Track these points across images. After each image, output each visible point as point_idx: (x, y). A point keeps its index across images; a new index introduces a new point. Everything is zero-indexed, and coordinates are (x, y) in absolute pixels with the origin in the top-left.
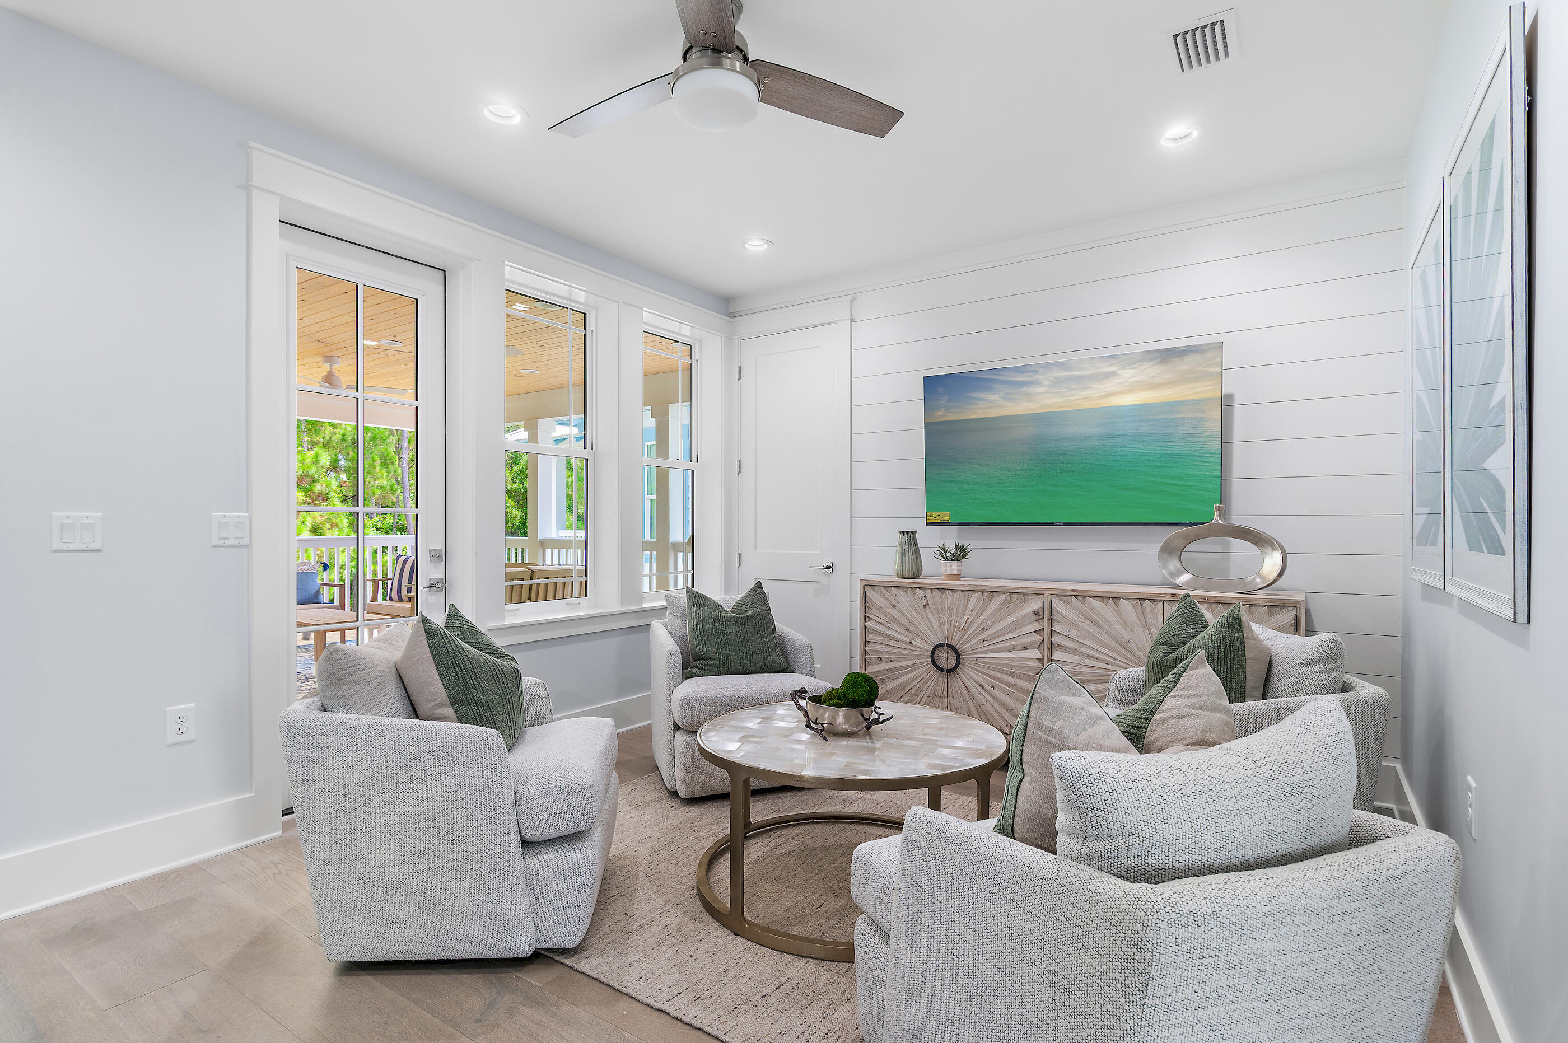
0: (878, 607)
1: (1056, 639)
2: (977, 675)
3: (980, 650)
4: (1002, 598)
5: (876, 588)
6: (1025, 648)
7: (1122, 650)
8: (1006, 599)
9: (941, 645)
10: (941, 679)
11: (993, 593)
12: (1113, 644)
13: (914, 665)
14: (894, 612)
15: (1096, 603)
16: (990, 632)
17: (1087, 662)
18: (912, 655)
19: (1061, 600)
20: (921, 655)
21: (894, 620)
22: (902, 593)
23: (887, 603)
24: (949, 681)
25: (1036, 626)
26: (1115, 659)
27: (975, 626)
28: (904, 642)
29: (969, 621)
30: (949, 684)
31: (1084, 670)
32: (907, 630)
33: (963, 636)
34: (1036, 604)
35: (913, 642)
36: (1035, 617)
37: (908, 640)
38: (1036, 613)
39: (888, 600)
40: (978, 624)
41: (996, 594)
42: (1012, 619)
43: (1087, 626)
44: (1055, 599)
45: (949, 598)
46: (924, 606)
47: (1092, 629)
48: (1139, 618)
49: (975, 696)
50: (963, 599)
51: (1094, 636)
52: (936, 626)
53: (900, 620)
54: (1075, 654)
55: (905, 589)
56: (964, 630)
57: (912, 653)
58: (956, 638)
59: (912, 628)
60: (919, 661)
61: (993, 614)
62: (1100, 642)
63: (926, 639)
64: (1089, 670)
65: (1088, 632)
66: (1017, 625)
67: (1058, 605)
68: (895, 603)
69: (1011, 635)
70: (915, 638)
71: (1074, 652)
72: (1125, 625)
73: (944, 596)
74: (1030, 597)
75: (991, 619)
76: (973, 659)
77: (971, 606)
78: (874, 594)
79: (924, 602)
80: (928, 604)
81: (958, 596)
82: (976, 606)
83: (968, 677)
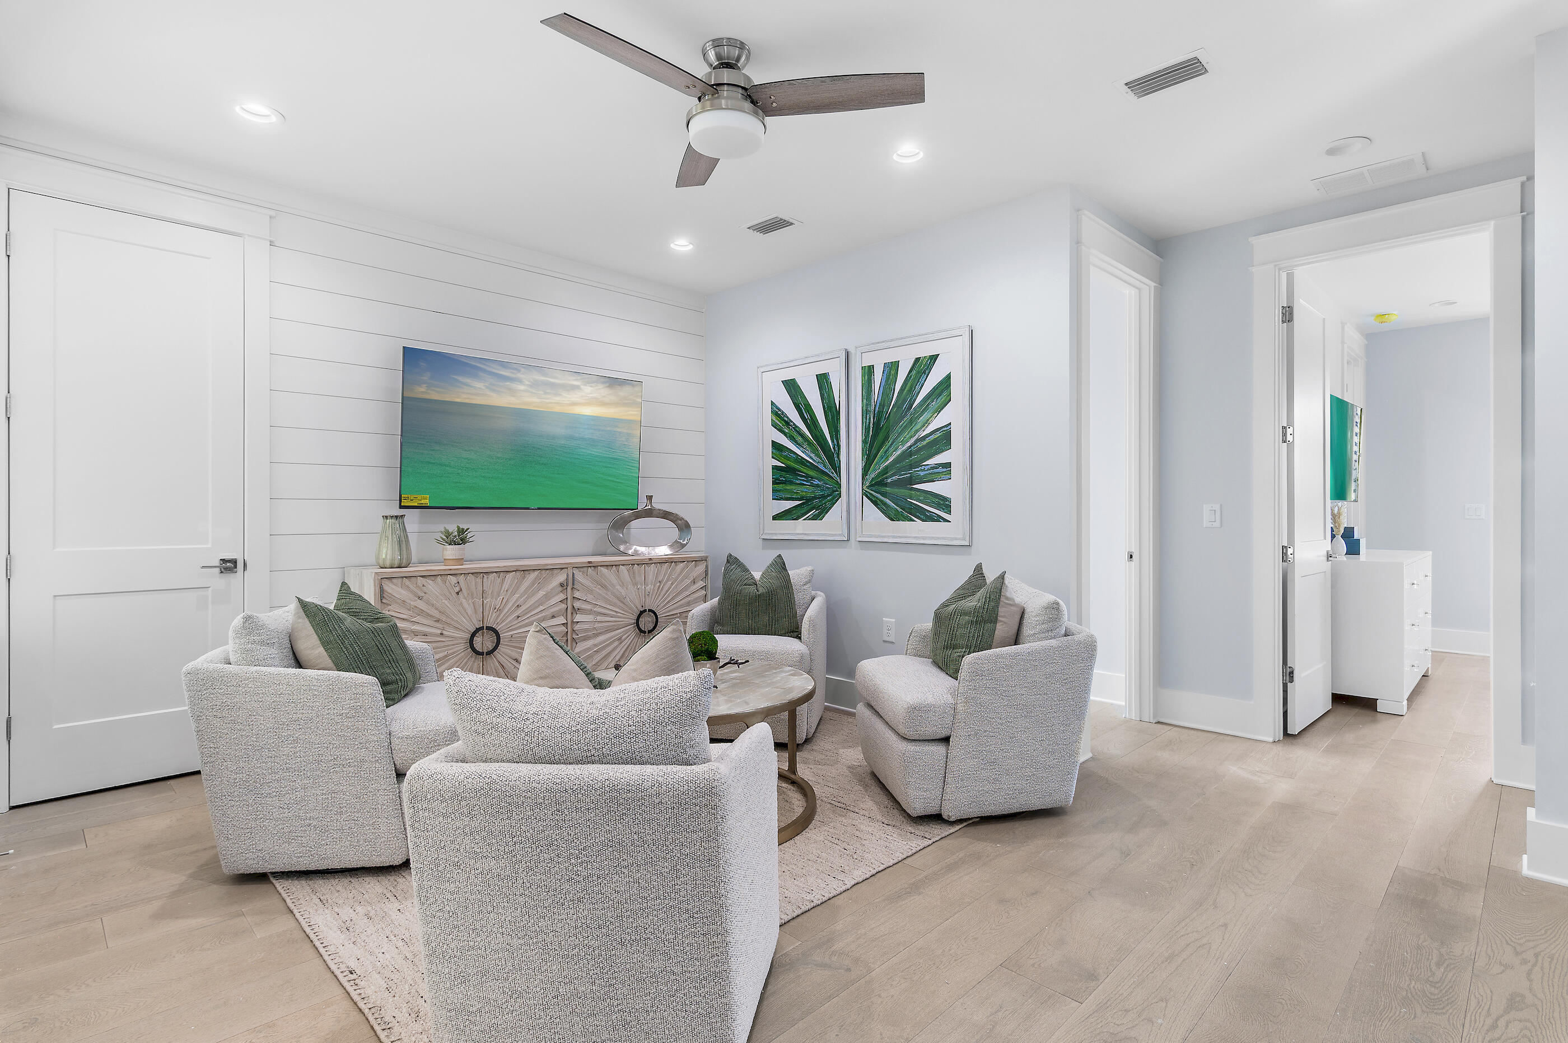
0: (399, 601)
1: (577, 605)
2: (512, 651)
3: (516, 626)
4: (533, 575)
5: (395, 580)
6: (553, 617)
7: (621, 605)
8: (538, 575)
9: (477, 630)
10: (476, 664)
11: (525, 571)
12: (616, 601)
13: (446, 656)
14: (421, 604)
15: (604, 570)
16: (523, 608)
17: (599, 618)
18: (444, 647)
19: (580, 571)
20: (454, 645)
21: (421, 612)
22: (430, 582)
23: (411, 596)
24: (485, 664)
25: (562, 596)
26: (617, 612)
27: (510, 604)
28: (435, 635)
29: (504, 601)
30: (484, 667)
31: (597, 625)
32: (438, 621)
33: (498, 616)
34: (561, 578)
35: (444, 632)
36: (561, 589)
37: (439, 632)
38: (562, 585)
39: (412, 592)
40: (513, 602)
41: (527, 572)
42: (541, 593)
43: (598, 590)
44: (576, 571)
45: (484, 580)
46: (458, 593)
47: (602, 592)
48: (631, 579)
49: (510, 671)
50: (499, 580)
51: (605, 598)
52: (470, 611)
53: (428, 611)
54: (590, 614)
55: (433, 578)
56: (500, 610)
57: (442, 644)
58: (491, 621)
59: (444, 619)
60: (450, 652)
61: (526, 591)
62: (607, 601)
63: (457, 625)
64: (600, 625)
65: (601, 595)
66: (547, 597)
67: (579, 576)
68: (421, 594)
69: (541, 608)
70: (447, 628)
71: (589, 612)
72: (623, 585)
73: (479, 580)
74: (556, 571)
75: (524, 595)
76: (508, 636)
77: (506, 586)
78: (394, 587)
79: (457, 589)
80: (461, 590)
81: (493, 578)
82: (511, 585)
83: (505, 656)
